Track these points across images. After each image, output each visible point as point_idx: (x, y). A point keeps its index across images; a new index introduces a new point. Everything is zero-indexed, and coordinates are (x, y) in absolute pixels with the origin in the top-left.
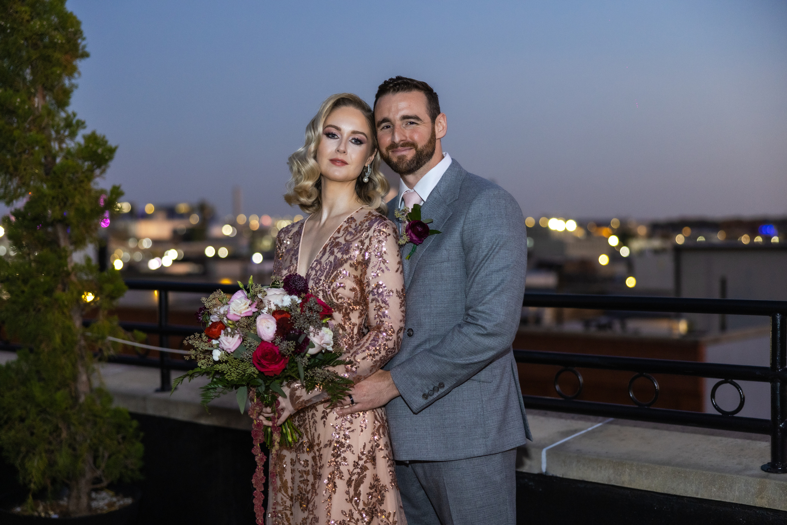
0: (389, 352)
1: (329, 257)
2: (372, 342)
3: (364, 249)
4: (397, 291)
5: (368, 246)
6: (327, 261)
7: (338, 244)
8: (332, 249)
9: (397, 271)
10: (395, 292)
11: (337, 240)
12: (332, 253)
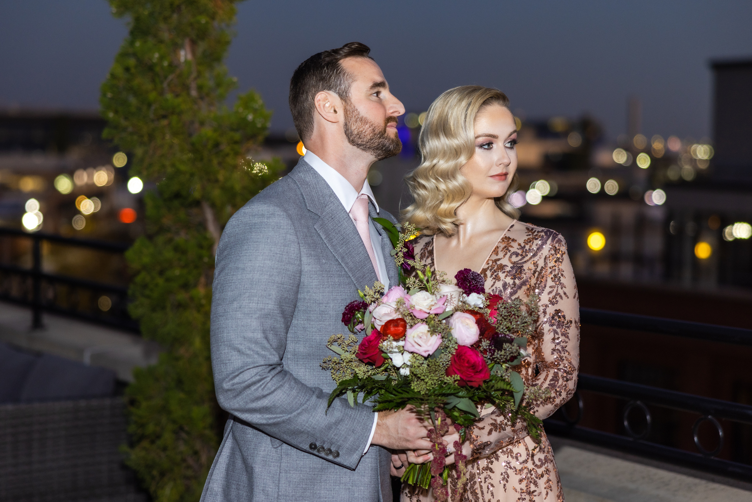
0: (570, 394)
1: (494, 283)
2: (551, 382)
3: (537, 271)
4: (575, 322)
5: (542, 267)
6: (494, 288)
7: (502, 267)
8: (495, 274)
9: (574, 297)
10: (573, 322)
11: (498, 263)
12: (497, 278)
